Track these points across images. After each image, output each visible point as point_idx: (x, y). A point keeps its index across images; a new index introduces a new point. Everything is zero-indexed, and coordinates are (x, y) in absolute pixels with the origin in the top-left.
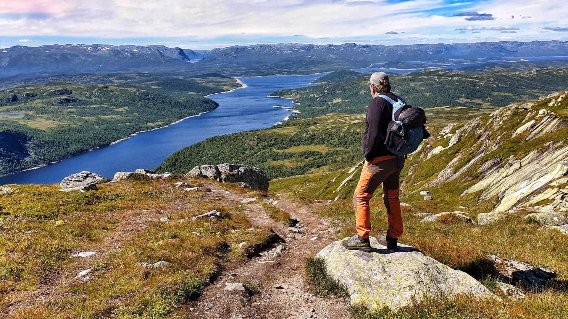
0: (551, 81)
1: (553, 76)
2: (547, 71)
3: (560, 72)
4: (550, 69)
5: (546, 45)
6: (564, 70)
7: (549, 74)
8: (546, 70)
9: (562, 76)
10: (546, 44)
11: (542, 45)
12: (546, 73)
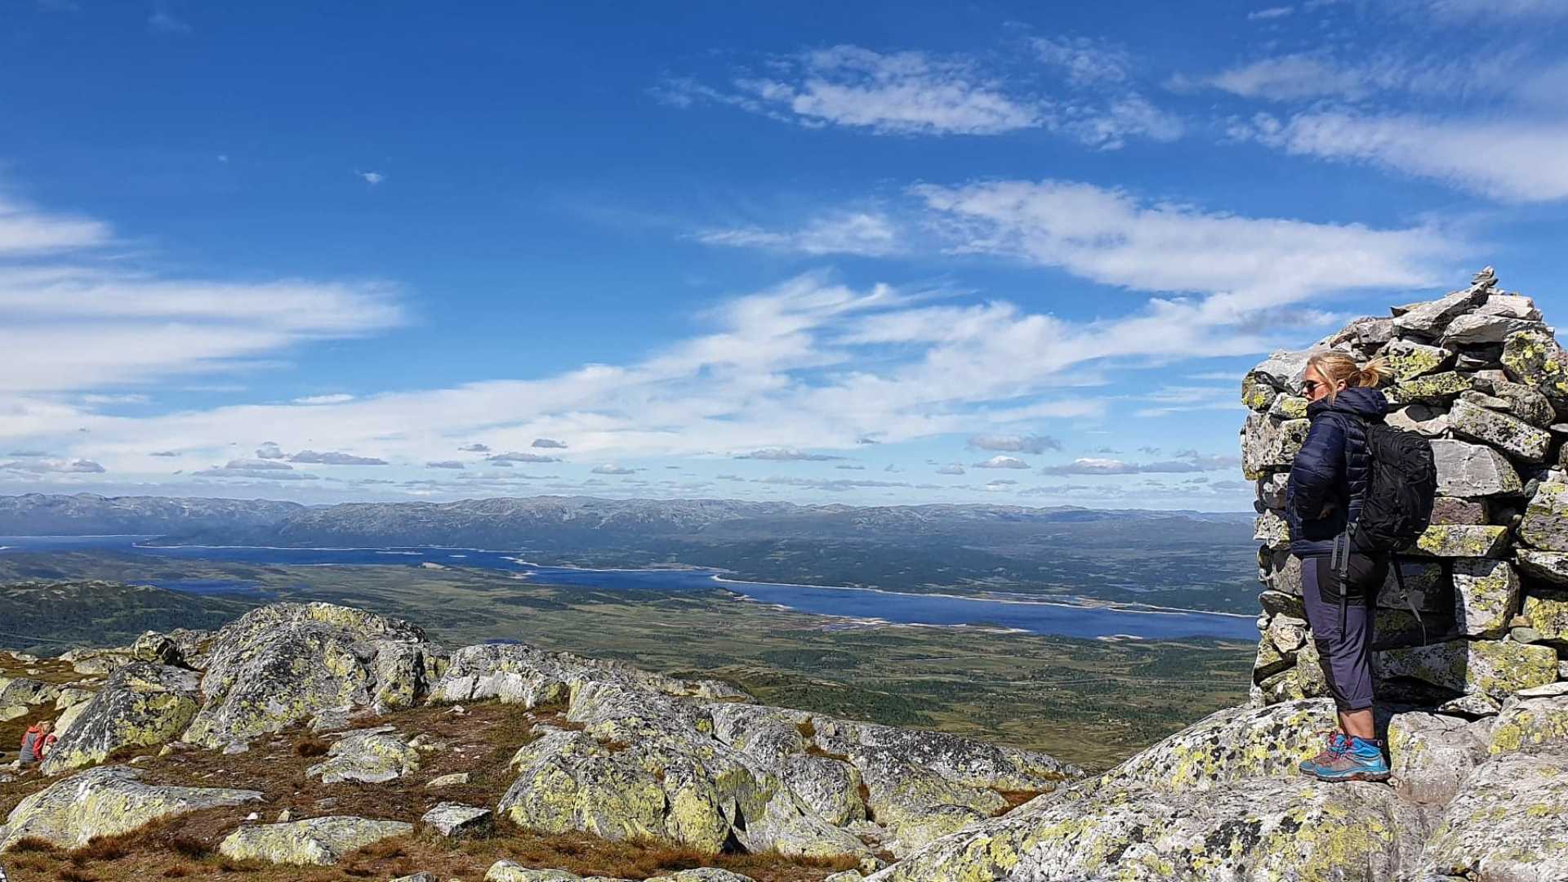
0: (32, 620)
1: (39, 605)
2: (23, 592)
3: (56, 592)
4: (31, 587)
5: (62, 506)
6: (69, 587)
7: (27, 598)
8: (21, 588)
9: (62, 603)
10: (63, 503)
11: (50, 505)
12: (20, 596)
